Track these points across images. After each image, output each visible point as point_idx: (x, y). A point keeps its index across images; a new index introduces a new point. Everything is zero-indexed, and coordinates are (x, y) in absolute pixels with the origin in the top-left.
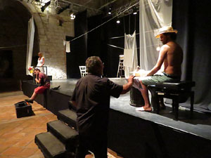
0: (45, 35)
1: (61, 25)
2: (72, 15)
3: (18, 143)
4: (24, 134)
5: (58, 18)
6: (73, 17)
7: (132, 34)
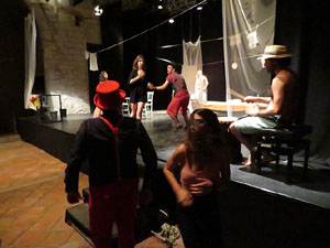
0: (53, 40)
1: (77, 24)
2: (97, 9)
3: (37, 225)
4: (42, 208)
5: (72, 12)
6: (98, 11)
7: (194, 41)
